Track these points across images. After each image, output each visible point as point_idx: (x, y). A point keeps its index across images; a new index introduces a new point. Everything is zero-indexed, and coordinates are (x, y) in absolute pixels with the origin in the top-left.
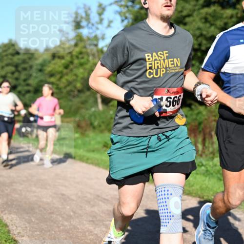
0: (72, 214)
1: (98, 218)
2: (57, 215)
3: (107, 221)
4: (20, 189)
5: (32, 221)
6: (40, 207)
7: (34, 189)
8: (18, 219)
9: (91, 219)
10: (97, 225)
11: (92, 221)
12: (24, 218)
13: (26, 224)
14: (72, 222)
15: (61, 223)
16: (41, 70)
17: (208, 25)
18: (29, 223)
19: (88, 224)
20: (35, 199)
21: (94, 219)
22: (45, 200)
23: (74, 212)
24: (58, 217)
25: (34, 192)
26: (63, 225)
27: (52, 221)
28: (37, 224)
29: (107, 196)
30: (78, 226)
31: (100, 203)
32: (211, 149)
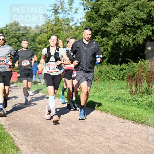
0: (53, 131)
1: (70, 133)
2: (44, 131)
3: (75, 135)
4: (21, 115)
5: (28, 135)
6: (33, 126)
7: (29, 115)
8: (19, 134)
9: (65, 134)
10: (69, 138)
11: (66, 135)
12: (23, 134)
13: (24, 137)
14: (53, 136)
15: (46, 136)
16: (33, 40)
17: (139, 11)
18: (26, 137)
19: (63, 137)
20: (30, 121)
21: (67, 134)
22: (36, 122)
23: (54, 130)
24: (44, 133)
25: (29, 117)
26: (47, 138)
27: (41, 136)
28: (31, 137)
29: (75, 119)
30: (57, 139)
31: (71, 124)
32: (141, 90)
